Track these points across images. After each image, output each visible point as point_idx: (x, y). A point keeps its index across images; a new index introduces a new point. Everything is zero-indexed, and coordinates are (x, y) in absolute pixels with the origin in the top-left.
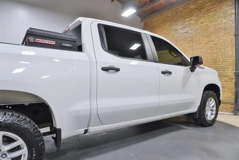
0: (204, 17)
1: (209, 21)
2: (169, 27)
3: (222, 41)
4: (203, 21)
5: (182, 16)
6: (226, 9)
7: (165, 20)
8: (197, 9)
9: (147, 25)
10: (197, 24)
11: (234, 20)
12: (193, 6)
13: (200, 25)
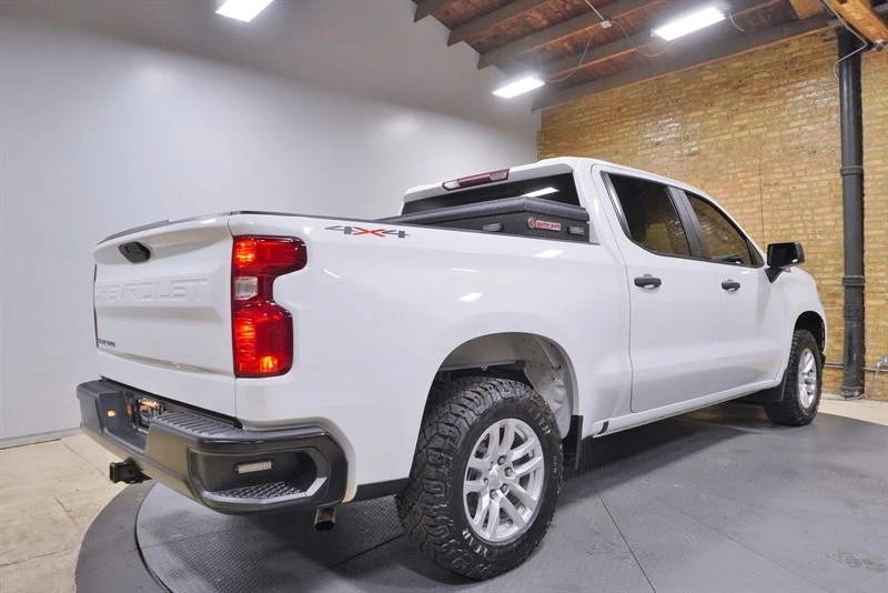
0: (748, 111)
1: (766, 125)
2: (635, 133)
3: (805, 186)
4: (745, 121)
5: (677, 100)
6: (814, 94)
7: (619, 109)
8: (726, 84)
9: (555, 119)
10: (726, 131)
11: (838, 130)
12: (715, 76)
13: (737, 135)
